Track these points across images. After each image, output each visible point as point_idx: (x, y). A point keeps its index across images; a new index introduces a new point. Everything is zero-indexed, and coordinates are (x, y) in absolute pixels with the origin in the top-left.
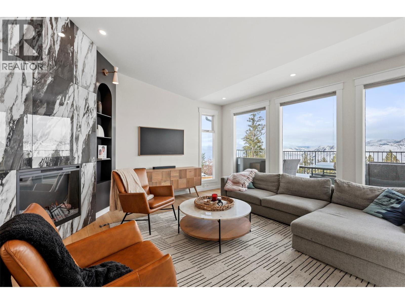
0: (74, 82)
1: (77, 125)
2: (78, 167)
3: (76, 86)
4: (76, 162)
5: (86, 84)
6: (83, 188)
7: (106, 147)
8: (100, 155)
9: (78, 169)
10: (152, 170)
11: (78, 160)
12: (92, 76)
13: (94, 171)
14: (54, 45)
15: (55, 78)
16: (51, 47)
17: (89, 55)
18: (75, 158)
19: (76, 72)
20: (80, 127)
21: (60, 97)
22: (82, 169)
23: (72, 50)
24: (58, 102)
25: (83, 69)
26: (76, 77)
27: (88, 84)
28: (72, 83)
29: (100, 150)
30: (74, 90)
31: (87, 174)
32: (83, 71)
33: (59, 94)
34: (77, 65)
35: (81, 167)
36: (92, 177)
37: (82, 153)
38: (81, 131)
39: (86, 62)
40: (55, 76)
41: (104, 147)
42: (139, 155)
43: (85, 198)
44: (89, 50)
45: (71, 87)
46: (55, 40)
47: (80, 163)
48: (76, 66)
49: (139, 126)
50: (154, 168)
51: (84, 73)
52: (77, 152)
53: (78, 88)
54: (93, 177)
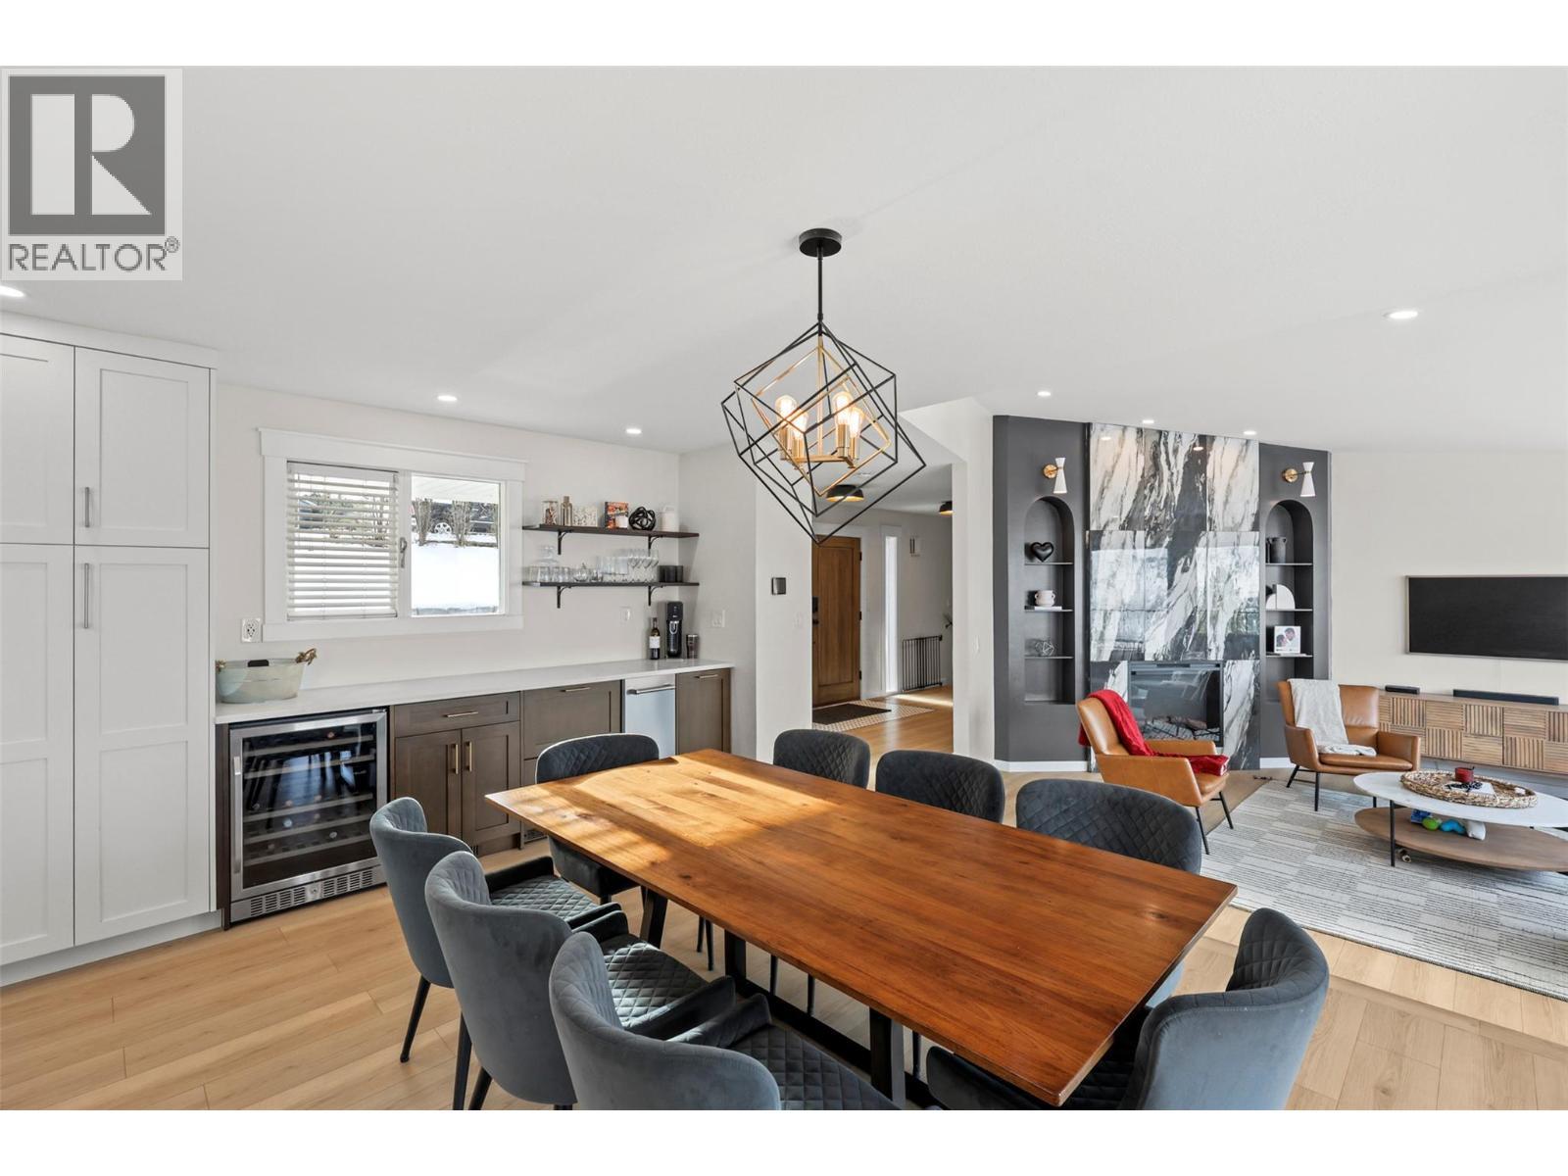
0: (1208, 528)
1: (1215, 596)
2: (1218, 665)
3: (1211, 533)
4: (1212, 657)
5: (1233, 522)
6: (1228, 702)
7: (1297, 630)
8: (1279, 645)
9: (1218, 669)
10: (1451, 699)
11: (1217, 654)
12: (1248, 502)
13: (1253, 677)
14: (1172, 489)
15: (1174, 537)
16: (1168, 495)
17: (1241, 468)
18: (1210, 650)
19: (1211, 511)
20: (1221, 599)
21: (1183, 560)
22: (1225, 669)
23: (1202, 480)
24: (1179, 568)
25: (1227, 500)
26: (1210, 519)
27: (1238, 519)
28: (1203, 532)
29: (1281, 637)
30: (1208, 541)
31: (1237, 680)
32: (1226, 502)
33: (1182, 556)
34: (1213, 499)
35: (1224, 666)
36: (1249, 687)
37: (1225, 643)
38: (1222, 605)
39: (1233, 485)
40: (1174, 534)
41: (1292, 631)
42: (1406, 653)
43: (1232, 721)
44: (1241, 457)
45: (1202, 539)
46: (1174, 481)
47: (1220, 658)
48: (1212, 501)
49: (1407, 577)
50: (1457, 693)
51: (1228, 507)
52: (1215, 641)
53: (1215, 535)
54: (1252, 688)
